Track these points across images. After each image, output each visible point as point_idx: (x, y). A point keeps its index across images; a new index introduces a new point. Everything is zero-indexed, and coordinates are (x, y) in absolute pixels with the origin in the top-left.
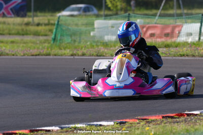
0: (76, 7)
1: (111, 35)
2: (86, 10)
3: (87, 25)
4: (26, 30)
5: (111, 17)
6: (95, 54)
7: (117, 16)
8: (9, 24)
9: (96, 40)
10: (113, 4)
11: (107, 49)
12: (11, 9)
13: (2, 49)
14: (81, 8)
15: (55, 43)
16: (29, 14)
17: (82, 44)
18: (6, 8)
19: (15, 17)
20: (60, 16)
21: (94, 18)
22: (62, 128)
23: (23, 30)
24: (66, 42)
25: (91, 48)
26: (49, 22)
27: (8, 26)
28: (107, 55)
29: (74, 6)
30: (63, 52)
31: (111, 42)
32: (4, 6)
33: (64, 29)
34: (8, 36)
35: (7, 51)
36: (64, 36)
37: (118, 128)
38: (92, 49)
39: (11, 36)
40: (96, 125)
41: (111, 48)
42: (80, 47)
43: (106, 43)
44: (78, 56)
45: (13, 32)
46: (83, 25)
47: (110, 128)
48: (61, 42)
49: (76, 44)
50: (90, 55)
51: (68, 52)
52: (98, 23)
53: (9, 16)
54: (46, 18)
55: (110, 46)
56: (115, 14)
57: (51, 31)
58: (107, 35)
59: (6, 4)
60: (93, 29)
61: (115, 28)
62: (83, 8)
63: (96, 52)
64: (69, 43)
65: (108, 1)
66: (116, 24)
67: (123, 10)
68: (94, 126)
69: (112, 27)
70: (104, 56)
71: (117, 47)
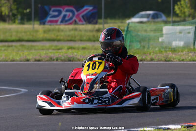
0: (146, 14)
1: (179, 41)
2: (155, 17)
3: (155, 31)
4: (97, 36)
5: (179, 23)
6: (163, 59)
7: (184, 22)
8: (80, 31)
9: (164, 46)
10: (181, 11)
11: (175, 54)
12: (83, 16)
13: (74, 55)
14: (150, 14)
16: (100, 21)
17: (151, 50)
18: (78, 16)
19: (86, 24)
20: (129, 23)
21: (162, 25)
23: (94, 36)
24: (135, 48)
25: (160, 53)
27: (80, 33)
28: (175, 60)
29: (143, 13)
31: (179, 47)
32: (76, 13)
33: (133, 35)
34: (80, 42)
35: (79, 57)
36: (133, 42)
38: (161, 55)
39: (83, 42)
40: (164, 129)
41: (179, 54)
42: (149, 53)
43: (174, 48)
44: (147, 61)
45: (85, 38)
46: (152, 31)
48: (131, 47)
49: (145, 49)
50: (159, 61)
52: (167, 29)
53: (81, 23)
54: (116, 25)
55: (177, 51)
56: (181, 20)
58: (175, 41)
60: (162, 35)
61: (182, 35)
62: (152, 15)
63: (164, 57)
64: (138, 49)
65: (176, 8)
66: (184, 30)
67: (191, 16)
68: (162, 129)
69: (180, 33)
70: (172, 61)
71: (184, 52)
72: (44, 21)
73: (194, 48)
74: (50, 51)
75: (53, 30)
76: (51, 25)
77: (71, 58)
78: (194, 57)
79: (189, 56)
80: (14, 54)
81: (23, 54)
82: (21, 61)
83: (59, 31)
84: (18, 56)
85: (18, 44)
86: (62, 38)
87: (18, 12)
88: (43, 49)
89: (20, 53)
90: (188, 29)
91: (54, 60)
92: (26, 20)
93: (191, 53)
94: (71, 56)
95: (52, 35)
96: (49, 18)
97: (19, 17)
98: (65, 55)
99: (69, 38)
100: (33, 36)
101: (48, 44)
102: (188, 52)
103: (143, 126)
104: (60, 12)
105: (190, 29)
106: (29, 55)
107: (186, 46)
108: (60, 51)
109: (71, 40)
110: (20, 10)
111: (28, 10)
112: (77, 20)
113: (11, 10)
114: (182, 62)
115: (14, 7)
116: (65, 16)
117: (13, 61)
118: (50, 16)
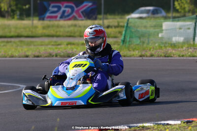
0: (145, 10)
1: (179, 36)
2: (154, 12)
3: (155, 26)
5: (179, 19)
6: (163, 55)
7: (184, 18)
8: (80, 27)
9: (164, 41)
10: (181, 6)
11: (175, 50)
12: (82, 12)
13: (73, 51)
14: (149, 10)
15: (124, 45)
16: (99, 16)
17: (151, 46)
18: (77, 11)
19: (86, 20)
20: (129, 19)
21: (162, 20)
22: (130, 127)
24: (135, 44)
25: (159, 49)
26: (118, 24)
27: (80, 29)
28: (175, 56)
29: (143, 9)
30: (132, 53)
31: (179, 43)
32: (76, 9)
33: (133, 31)
34: (79, 38)
36: (132, 38)
37: (185, 127)
38: (161, 51)
39: (82, 38)
40: (164, 125)
41: (179, 49)
42: (149, 49)
43: (174, 44)
44: (147, 57)
46: (152, 27)
47: (177, 127)
48: (130, 43)
49: (145, 45)
50: (158, 56)
51: (136, 53)
52: (167, 25)
53: (80, 19)
54: (116, 20)
55: (177, 47)
56: (181, 16)
57: (120, 33)
58: (175, 36)
60: (162, 31)
61: (182, 30)
62: (151, 11)
63: (164, 53)
64: (138, 45)
65: (176, 3)
66: (184, 26)
67: (191, 12)
68: (162, 125)
69: (180, 29)
70: (171, 57)
71: (184, 48)
72: (43, 16)
73: (194, 44)
74: (50, 46)
75: (53, 26)
76: (50, 21)
77: (71, 54)
78: (194, 53)
79: (189, 52)
80: (13, 50)
81: (22, 50)
82: (20, 57)
83: (58, 26)
84: (17, 52)
85: (17, 40)
86: (61, 34)
87: (17, 8)
88: (42, 45)
89: (19, 49)
90: (188, 25)
91: (53, 56)
92: (25, 16)
93: (191, 48)
94: (70, 52)
95: (51, 31)
96: (48, 14)
97: (18, 13)
98: (64, 51)
99: (68, 34)
100: (32, 32)
101: (47, 40)
102: (188, 47)
103: (142, 122)
104: (59, 8)
105: (190, 25)
106: (28, 51)
107: (186, 42)
108: (59, 47)
109: (70, 36)
110: (19, 6)
111: (27, 6)
112: (77, 16)
113: (10, 6)
114: (182, 58)
115: (13, 3)
116: (64, 12)
117: (12, 57)
118: (49, 12)
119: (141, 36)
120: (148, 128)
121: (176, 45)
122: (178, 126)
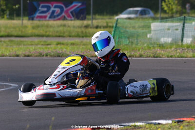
1: (167, 37)
2: (143, 13)
3: (144, 27)
4: (86, 32)
5: (167, 20)
6: (152, 55)
8: (69, 27)
9: (153, 42)
11: (164, 51)
12: (72, 12)
13: (63, 51)
14: (138, 11)
16: (88, 17)
17: (139, 46)
18: (67, 12)
20: (118, 19)
21: (150, 21)
23: (82, 32)
24: (124, 44)
25: (148, 49)
26: (107, 25)
27: (69, 29)
28: (164, 56)
29: (131, 9)
32: (65, 9)
33: (122, 31)
35: (68, 53)
36: (122, 38)
37: (176, 126)
39: (71, 38)
40: (155, 124)
41: (168, 50)
42: (138, 49)
43: (162, 45)
44: (136, 57)
45: (73, 34)
46: (140, 27)
48: (119, 43)
49: (134, 46)
50: (147, 57)
52: (155, 25)
53: (69, 19)
54: (104, 21)
56: (169, 17)
58: (163, 37)
59: (66, 7)
60: (150, 32)
61: (170, 31)
63: (152, 53)
64: (126, 45)
65: (164, 4)
66: (172, 27)
67: (178, 13)
68: (153, 125)
69: (168, 29)
70: (160, 57)
71: (173, 49)
75: (42, 26)
77: (60, 53)
78: (182, 53)
80: (4, 49)
81: (12, 50)
83: (47, 26)
84: (8, 51)
86: (51, 34)
87: (7, 8)
88: (32, 45)
90: (176, 26)
91: (43, 56)
92: (15, 16)
93: (179, 49)
94: (60, 51)
95: (41, 31)
96: (37, 14)
97: (8, 12)
98: (54, 51)
99: (58, 34)
100: (22, 31)
102: (176, 48)
103: (134, 121)
104: (49, 8)
105: (178, 26)
106: (18, 50)
107: (174, 42)
108: (49, 46)
109: (60, 36)
111: (17, 6)
114: (171, 59)
115: (3, 3)
116: (53, 12)
119: (130, 36)
120: (139, 127)
121: (164, 45)
122: (169, 125)
